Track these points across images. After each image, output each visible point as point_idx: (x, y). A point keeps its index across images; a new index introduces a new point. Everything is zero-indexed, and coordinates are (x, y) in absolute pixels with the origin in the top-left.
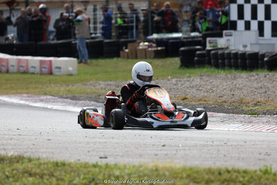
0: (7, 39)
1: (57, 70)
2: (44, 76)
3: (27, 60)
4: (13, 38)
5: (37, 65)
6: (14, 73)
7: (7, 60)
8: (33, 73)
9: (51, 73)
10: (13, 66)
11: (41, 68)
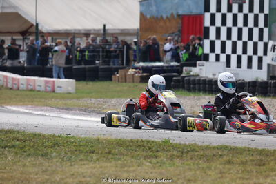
0: (20, 62)
1: (59, 88)
2: (47, 94)
3: (34, 80)
4: (24, 62)
5: (43, 84)
6: (24, 90)
7: (18, 79)
8: (39, 91)
9: (54, 91)
10: (23, 84)
11: (46, 87)
